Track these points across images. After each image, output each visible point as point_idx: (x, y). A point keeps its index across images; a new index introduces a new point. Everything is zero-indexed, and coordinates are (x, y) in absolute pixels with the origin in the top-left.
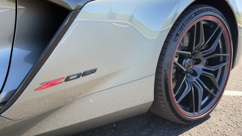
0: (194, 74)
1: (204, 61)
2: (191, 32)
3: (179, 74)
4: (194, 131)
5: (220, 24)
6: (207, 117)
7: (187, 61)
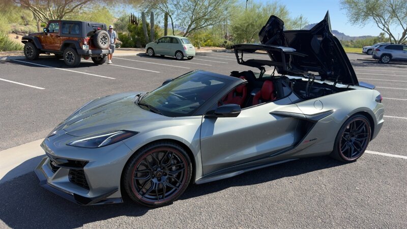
0: (351, 141)
1: (356, 136)
3: (344, 141)
4: (348, 165)
5: (364, 121)
6: (355, 161)
7: (347, 136)
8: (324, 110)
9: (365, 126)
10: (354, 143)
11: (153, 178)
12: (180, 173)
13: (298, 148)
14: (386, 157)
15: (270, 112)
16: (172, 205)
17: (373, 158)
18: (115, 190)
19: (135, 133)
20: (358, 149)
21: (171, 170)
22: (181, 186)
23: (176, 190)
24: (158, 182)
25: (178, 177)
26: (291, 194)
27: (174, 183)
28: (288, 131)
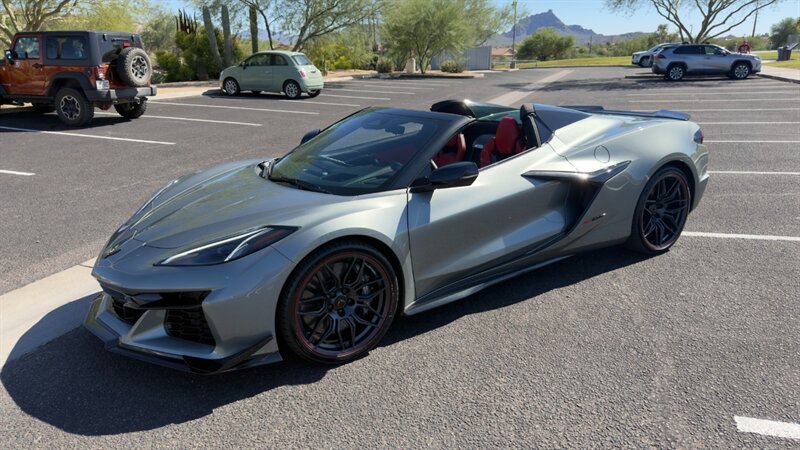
0: (658, 216)
1: (666, 205)
2: (656, 187)
3: (647, 217)
4: (657, 258)
5: (678, 178)
6: (667, 250)
7: (651, 207)
8: (614, 162)
9: (681, 187)
10: (664, 219)
11: (331, 311)
12: (377, 298)
13: (573, 235)
14: (716, 239)
15: (523, 172)
16: (368, 357)
17: (695, 243)
18: (266, 339)
19: (294, 229)
20: (672, 229)
21: (360, 293)
22: (381, 322)
23: (373, 328)
24: (340, 318)
25: (374, 304)
26: (572, 315)
27: (369, 317)
28: (552, 206)
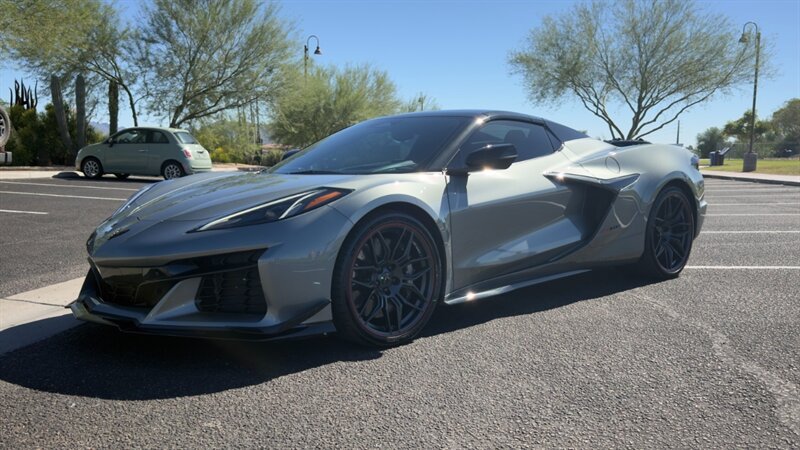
1: (671, 228)
2: (663, 205)
4: (669, 283)
9: (685, 210)
10: (672, 242)
12: (421, 278)
13: (593, 244)
15: (545, 173)
16: (412, 345)
19: (347, 192)
21: (405, 271)
23: (417, 312)
24: (387, 297)
25: (418, 283)
